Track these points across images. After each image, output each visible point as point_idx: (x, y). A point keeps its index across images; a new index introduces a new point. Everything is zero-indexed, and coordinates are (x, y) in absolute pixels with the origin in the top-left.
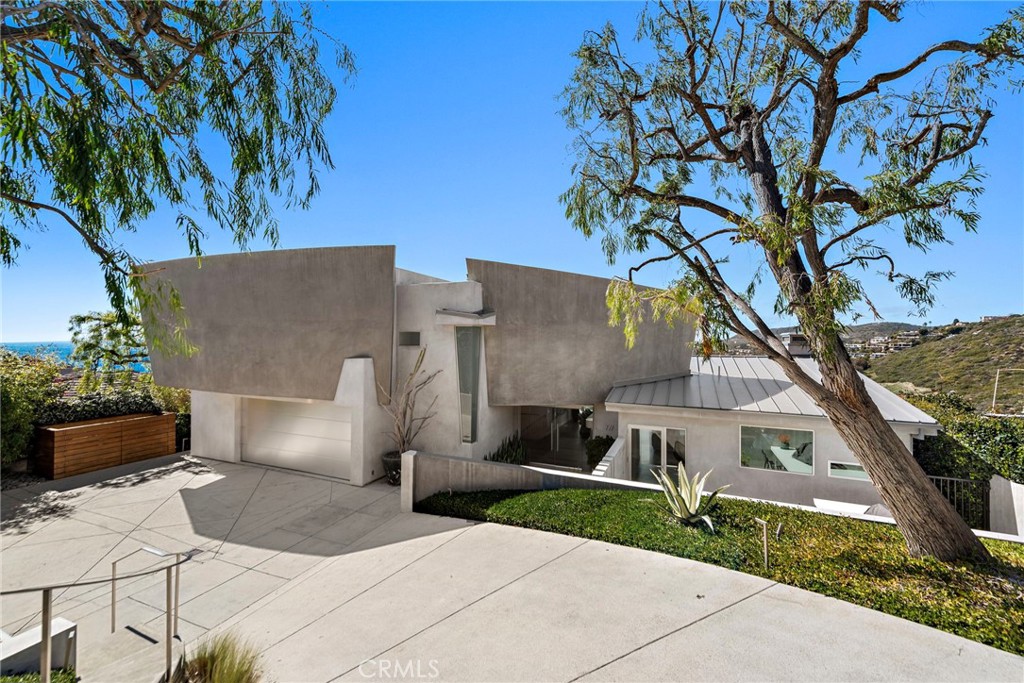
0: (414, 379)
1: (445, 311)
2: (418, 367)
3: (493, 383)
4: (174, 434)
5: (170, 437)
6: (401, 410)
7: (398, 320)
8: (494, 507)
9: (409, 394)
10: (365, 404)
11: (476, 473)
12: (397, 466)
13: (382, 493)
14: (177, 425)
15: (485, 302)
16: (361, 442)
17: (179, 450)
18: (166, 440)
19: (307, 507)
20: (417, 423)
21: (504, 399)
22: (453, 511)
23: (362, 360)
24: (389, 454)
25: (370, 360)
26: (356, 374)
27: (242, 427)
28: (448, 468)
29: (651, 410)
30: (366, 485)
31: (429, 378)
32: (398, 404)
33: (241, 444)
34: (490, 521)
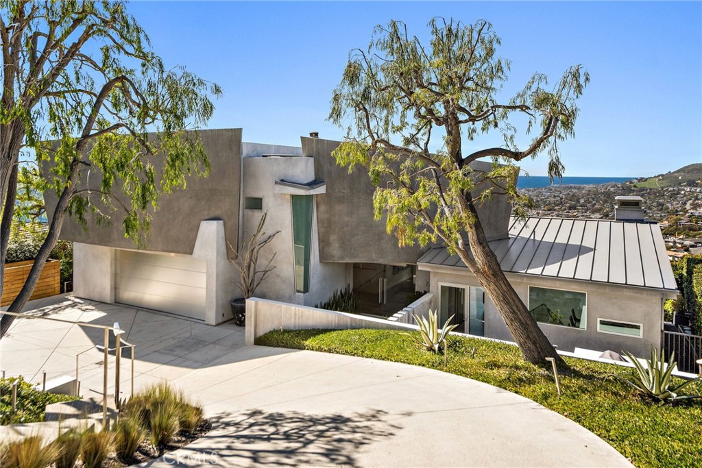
0: (257, 238)
1: (283, 182)
2: (259, 230)
3: (324, 243)
4: (59, 278)
5: (55, 281)
6: (246, 264)
7: (244, 187)
8: (311, 340)
9: (252, 251)
10: (217, 259)
11: (302, 316)
12: (243, 310)
13: (230, 331)
14: (61, 270)
15: (316, 173)
16: (214, 289)
17: (62, 291)
18: (53, 283)
19: (174, 339)
20: (259, 275)
21: (333, 256)
22: (283, 343)
23: (215, 223)
24: (236, 300)
25: (221, 222)
26: (210, 233)
27: (116, 274)
28: (281, 311)
29: (456, 270)
30: (217, 325)
31: (269, 238)
32: (244, 259)
33: (115, 288)
34: (308, 349)
